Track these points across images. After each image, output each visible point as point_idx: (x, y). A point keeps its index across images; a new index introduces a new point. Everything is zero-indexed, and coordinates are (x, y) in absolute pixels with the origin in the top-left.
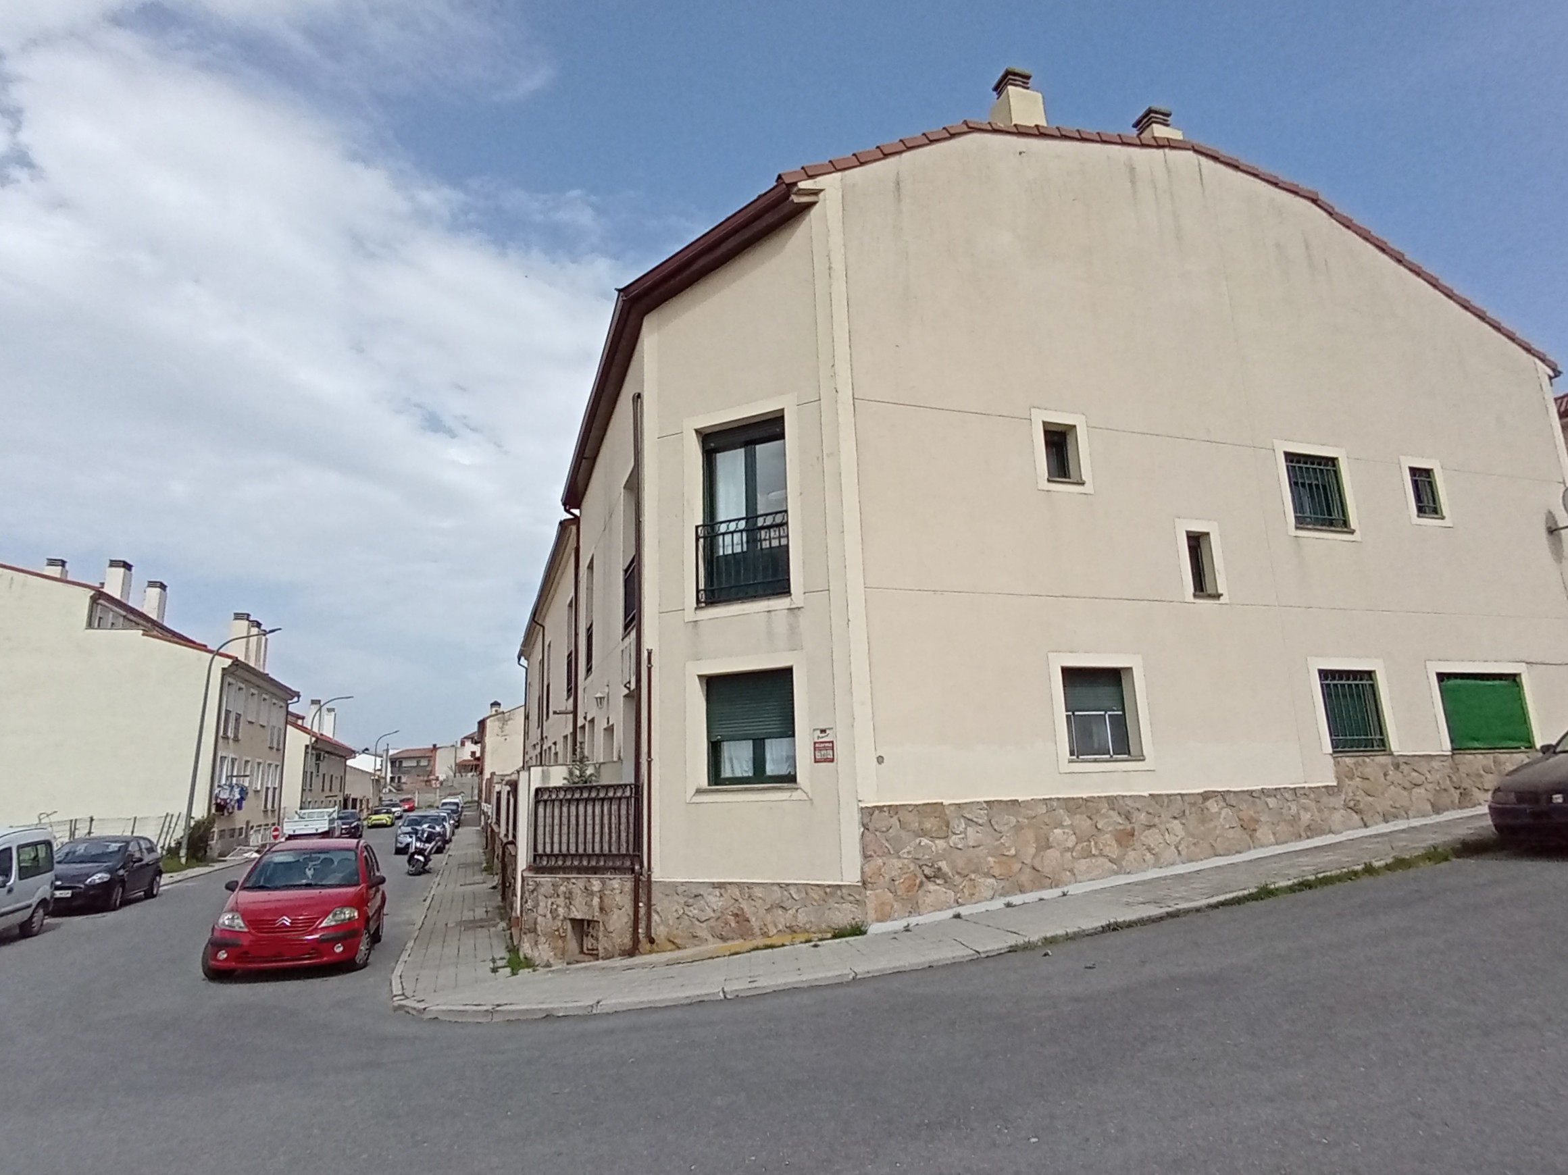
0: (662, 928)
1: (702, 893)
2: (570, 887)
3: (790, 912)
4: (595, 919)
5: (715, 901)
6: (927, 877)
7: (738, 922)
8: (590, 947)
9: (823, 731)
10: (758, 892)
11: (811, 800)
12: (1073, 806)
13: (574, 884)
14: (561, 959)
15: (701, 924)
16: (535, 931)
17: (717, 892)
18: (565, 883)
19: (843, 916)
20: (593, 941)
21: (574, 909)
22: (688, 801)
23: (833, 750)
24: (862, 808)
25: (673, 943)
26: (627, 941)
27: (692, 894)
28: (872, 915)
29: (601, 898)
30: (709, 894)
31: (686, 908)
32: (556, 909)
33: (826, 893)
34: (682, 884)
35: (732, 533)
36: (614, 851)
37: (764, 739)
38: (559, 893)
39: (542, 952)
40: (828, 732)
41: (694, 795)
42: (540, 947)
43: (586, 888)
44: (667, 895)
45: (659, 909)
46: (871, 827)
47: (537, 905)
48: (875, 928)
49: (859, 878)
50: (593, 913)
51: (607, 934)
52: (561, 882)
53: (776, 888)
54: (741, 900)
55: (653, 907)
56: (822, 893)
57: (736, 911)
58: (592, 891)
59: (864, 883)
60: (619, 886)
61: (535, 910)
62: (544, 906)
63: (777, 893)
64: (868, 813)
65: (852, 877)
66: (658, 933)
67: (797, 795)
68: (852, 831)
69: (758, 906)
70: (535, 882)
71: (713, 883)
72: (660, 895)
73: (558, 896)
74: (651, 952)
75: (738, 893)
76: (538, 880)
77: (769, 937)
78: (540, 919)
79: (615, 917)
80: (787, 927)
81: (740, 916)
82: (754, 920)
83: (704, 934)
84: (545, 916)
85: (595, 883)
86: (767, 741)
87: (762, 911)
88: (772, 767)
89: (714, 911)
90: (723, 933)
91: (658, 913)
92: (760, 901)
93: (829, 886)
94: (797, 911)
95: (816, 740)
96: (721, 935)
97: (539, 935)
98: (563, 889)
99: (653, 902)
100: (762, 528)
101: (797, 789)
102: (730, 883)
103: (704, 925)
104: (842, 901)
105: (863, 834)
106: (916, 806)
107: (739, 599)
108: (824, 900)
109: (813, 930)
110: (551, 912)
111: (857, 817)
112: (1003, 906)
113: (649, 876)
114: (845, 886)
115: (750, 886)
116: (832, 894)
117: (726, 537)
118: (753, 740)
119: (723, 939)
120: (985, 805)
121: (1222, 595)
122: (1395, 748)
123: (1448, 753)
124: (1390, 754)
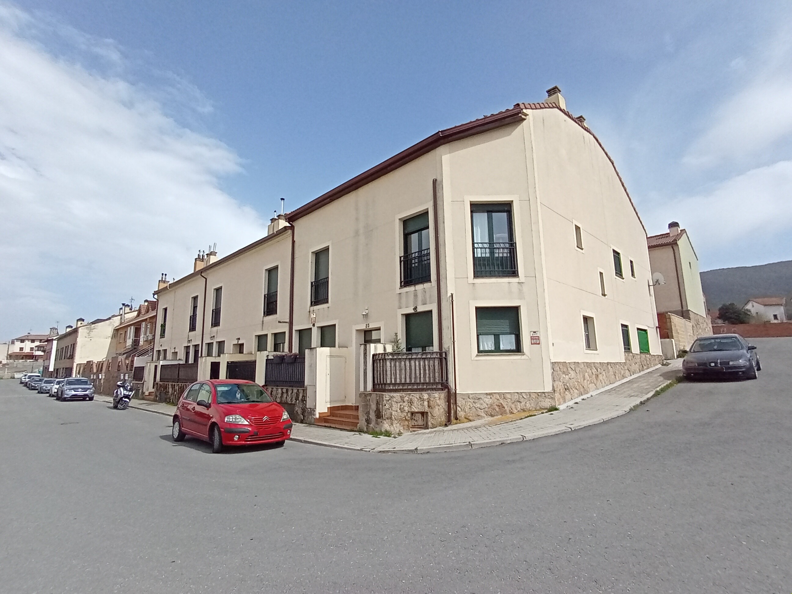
0: (462, 413)
1: (481, 397)
2: (411, 397)
3: (523, 403)
4: (426, 411)
5: (488, 400)
6: (565, 389)
7: (499, 409)
8: (413, 425)
9: (535, 332)
10: (508, 396)
11: (530, 359)
12: (588, 365)
13: (413, 396)
14: (407, 430)
15: (481, 411)
16: (391, 418)
17: (489, 397)
18: (408, 396)
19: (547, 403)
20: (415, 422)
21: (414, 407)
22: (472, 359)
23: (539, 340)
25: (467, 419)
26: (444, 419)
27: (477, 398)
28: (557, 403)
29: (428, 402)
30: (485, 398)
31: (474, 404)
32: (403, 408)
33: (538, 395)
34: (471, 394)
35: (481, 248)
36: (432, 381)
37: (499, 335)
38: (405, 400)
39: (396, 428)
40: (536, 333)
41: (476, 357)
42: (394, 425)
43: (420, 398)
44: (464, 399)
45: (460, 405)
46: (555, 369)
47: (391, 406)
48: (562, 407)
49: (551, 389)
50: (425, 408)
51: (433, 417)
52: (405, 396)
53: (516, 394)
54: (500, 399)
55: (457, 404)
56: (536, 395)
57: (498, 404)
58: (424, 399)
59: (554, 391)
60: (439, 397)
61: (390, 409)
62: (396, 407)
63: (516, 397)
64: (553, 364)
65: (548, 389)
66: (460, 415)
67: (523, 357)
68: (548, 371)
69: (508, 401)
70: (390, 396)
71: (487, 393)
72: (461, 399)
73: (404, 402)
74: (456, 424)
75: (499, 397)
76: (392, 395)
77: (513, 414)
78: (393, 413)
79: (437, 409)
80: (521, 409)
81: (501, 406)
82: (506, 407)
83: (483, 414)
84: (397, 411)
85: (425, 395)
86: (501, 336)
87: (510, 404)
88: (503, 346)
89: (487, 405)
90: (492, 413)
91: (460, 407)
93: (539, 393)
94: (526, 403)
95: (531, 336)
97: (393, 420)
98: (406, 398)
99: (457, 402)
100: (495, 248)
101: (524, 355)
102: (495, 393)
103: (483, 411)
104: (545, 398)
105: (553, 372)
106: (562, 362)
107: (495, 276)
108: (538, 398)
109: (533, 410)
110: (400, 409)
111: (550, 366)
113: (456, 391)
114: (546, 392)
115: (504, 394)
116: (541, 396)
117: (478, 249)
118: (494, 335)
119: (492, 416)
120: (574, 363)
121: (606, 295)
122: (632, 351)
123: (639, 353)
124: (632, 353)
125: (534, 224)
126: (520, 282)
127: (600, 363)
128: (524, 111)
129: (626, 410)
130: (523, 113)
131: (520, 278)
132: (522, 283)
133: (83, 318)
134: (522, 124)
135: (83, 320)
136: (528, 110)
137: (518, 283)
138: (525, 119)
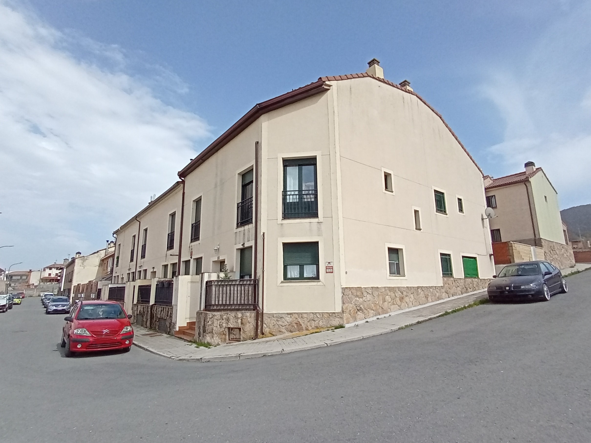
0: (267, 329)
1: (283, 316)
2: (228, 316)
3: (317, 322)
4: (239, 327)
5: (288, 319)
6: (358, 310)
7: (297, 326)
8: (232, 338)
9: (329, 263)
10: (305, 316)
11: (324, 285)
12: (391, 289)
13: (230, 315)
14: (224, 342)
15: (283, 327)
16: (212, 332)
17: (289, 316)
18: (226, 315)
19: (336, 322)
20: (234, 336)
21: (230, 324)
22: (278, 285)
23: (333, 269)
24: (342, 288)
25: (271, 334)
26: (253, 334)
27: (280, 317)
28: (345, 321)
29: (241, 320)
30: (286, 317)
31: (277, 322)
32: (222, 324)
33: (329, 315)
34: (276, 314)
35: (293, 195)
36: (246, 303)
37: (303, 265)
38: (223, 318)
39: (216, 340)
40: (331, 263)
41: (281, 283)
42: (214, 338)
43: (235, 316)
44: (269, 318)
45: (266, 323)
46: (345, 294)
47: (213, 323)
48: (347, 326)
49: (341, 310)
50: (238, 325)
51: (244, 332)
52: (224, 314)
53: (312, 314)
54: (298, 318)
55: (264, 322)
56: (328, 315)
57: (296, 322)
58: (238, 317)
59: (343, 312)
60: (250, 316)
61: (212, 325)
62: (216, 323)
63: (312, 316)
64: (344, 289)
65: (338, 309)
66: (266, 331)
67: (319, 284)
68: (339, 295)
69: (305, 320)
70: (212, 315)
71: (288, 313)
72: (267, 318)
73: (223, 319)
74: (262, 338)
75: (297, 316)
76: (213, 314)
77: (308, 330)
78: (214, 328)
79: (248, 326)
80: (315, 327)
81: (299, 324)
82: (303, 325)
83: (284, 330)
84: (217, 327)
85: (239, 314)
86: (305, 266)
87: (306, 322)
88: (306, 275)
89: (288, 322)
90: (291, 330)
91: (266, 324)
92: (306, 319)
93: (331, 313)
94: (319, 321)
95: (327, 266)
96: (290, 330)
97: (214, 334)
98: (225, 317)
99: (264, 320)
100: (304, 195)
101: (320, 281)
102: (294, 313)
103: (284, 327)
104: (335, 317)
105: (343, 296)
106: (355, 288)
107: (298, 218)
108: (329, 318)
109: (325, 327)
110: (219, 325)
111: (340, 290)
112: (376, 319)
113: (263, 311)
114: (336, 313)
115: (301, 314)
116: (332, 316)
117: (290, 196)
118: (300, 265)
119: (291, 332)
120: (371, 288)
121: (421, 229)
122: (454, 276)
123: (464, 278)
124: (453, 278)
125: (333, 173)
126: (319, 221)
127: (407, 287)
128: (327, 83)
129: (392, 329)
130: (326, 85)
131: (319, 218)
132: (321, 222)
133: (81, 252)
134: (326, 94)
135: (80, 253)
136: (331, 82)
137: (318, 222)
138: (329, 89)
